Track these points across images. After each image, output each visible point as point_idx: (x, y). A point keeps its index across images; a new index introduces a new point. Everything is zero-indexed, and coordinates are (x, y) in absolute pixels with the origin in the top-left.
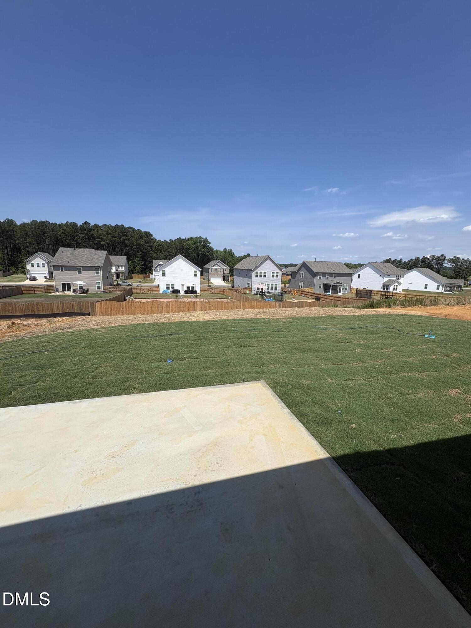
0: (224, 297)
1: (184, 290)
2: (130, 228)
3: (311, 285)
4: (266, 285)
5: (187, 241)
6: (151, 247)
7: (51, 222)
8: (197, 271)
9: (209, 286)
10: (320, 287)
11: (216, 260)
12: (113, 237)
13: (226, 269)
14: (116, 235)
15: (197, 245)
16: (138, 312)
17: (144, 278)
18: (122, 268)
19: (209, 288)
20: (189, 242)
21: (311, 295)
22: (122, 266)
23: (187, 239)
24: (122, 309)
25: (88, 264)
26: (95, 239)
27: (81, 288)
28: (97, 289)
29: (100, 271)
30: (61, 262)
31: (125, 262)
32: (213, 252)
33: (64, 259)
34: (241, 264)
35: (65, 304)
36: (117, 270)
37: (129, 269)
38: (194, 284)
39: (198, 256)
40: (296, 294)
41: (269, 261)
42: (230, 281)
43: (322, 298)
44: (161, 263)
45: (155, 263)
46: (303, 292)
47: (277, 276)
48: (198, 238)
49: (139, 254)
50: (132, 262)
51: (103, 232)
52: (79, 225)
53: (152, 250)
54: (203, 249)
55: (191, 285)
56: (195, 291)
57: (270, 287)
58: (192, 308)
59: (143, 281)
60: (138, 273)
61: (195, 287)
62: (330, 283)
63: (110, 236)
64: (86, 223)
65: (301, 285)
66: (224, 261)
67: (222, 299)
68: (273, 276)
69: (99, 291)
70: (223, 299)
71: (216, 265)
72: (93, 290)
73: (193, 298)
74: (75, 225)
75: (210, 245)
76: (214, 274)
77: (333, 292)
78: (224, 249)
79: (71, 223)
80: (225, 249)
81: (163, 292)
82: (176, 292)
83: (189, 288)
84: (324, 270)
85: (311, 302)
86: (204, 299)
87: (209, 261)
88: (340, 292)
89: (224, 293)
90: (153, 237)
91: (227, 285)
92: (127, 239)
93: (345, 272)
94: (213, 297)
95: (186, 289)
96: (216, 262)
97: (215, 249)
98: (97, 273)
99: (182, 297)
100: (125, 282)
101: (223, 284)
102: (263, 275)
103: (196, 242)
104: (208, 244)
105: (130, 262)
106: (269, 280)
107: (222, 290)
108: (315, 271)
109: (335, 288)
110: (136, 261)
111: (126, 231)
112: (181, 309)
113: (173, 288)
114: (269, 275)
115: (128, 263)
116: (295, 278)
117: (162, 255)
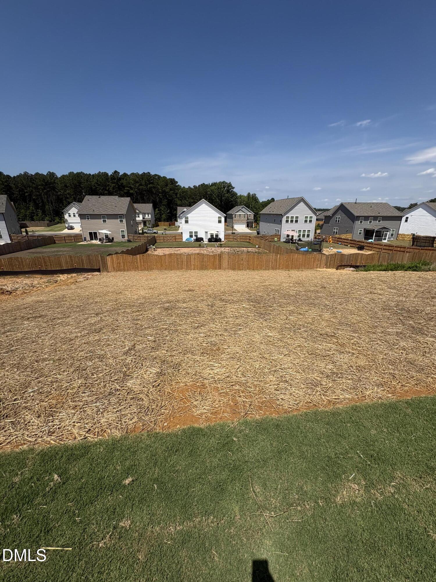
0: (251, 246)
1: (208, 238)
2: (156, 175)
3: (350, 230)
4: (298, 232)
5: (210, 186)
6: (176, 194)
7: (85, 173)
8: (221, 217)
9: (233, 233)
10: (360, 233)
11: (240, 205)
12: (141, 185)
13: (250, 215)
14: (143, 183)
15: (221, 190)
16: (154, 267)
17: (170, 225)
18: (148, 216)
19: (233, 235)
20: (213, 187)
21: (350, 243)
22: (148, 214)
23: (211, 184)
24: (136, 264)
25: (112, 212)
26: (124, 188)
27: (107, 236)
28: (122, 238)
29: (124, 219)
30: (87, 210)
31: (151, 210)
32: (237, 198)
33: (89, 208)
34: (268, 208)
35: (73, 258)
36: (143, 218)
37: (155, 217)
38: (218, 232)
39: (221, 202)
40: (332, 241)
41: (302, 204)
42: (254, 227)
43: (366, 246)
44: (185, 210)
45: (180, 209)
46: (340, 239)
47: (310, 221)
48: (222, 183)
49: (165, 202)
50: (158, 210)
51: (131, 181)
52: (109, 175)
53: (177, 197)
54: (227, 195)
55: (215, 233)
56: (219, 239)
57: (302, 234)
58: (217, 263)
59: (169, 229)
60: (165, 221)
61: (219, 234)
62: (374, 228)
63: (137, 185)
64: (116, 172)
65: (335, 231)
66: (248, 206)
67: (248, 248)
68: (306, 221)
69: (123, 240)
70: (250, 249)
71: (241, 211)
72: (118, 238)
73: (217, 247)
74: (106, 174)
75: (234, 190)
76: (238, 220)
77: (376, 238)
78: (247, 194)
79: (103, 173)
80: (249, 194)
81: (186, 240)
82: (199, 240)
83: (213, 235)
84: (367, 213)
85: (368, 254)
86: (229, 248)
87: (232, 207)
88: (385, 239)
89: (250, 241)
90: (178, 184)
91: (251, 232)
92: (153, 187)
93: (393, 215)
94: (239, 246)
95: (209, 237)
96: (240, 207)
97: (239, 195)
98: (121, 221)
99: (205, 246)
100: (150, 230)
101: (247, 230)
102: (294, 220)
103: (220, 187)
104: (232, 189)
105: (157, 209)
106: (302, 226)
107: (248, 238)
108: (356, 214)
109: (380, 234)
110: (163, 209)
111: (152, 178)
112: (204, 263)
113: (196, 236)
114: (301, 219)
115: (155, 211)
116: (329, 223)
117: (186, 202)
